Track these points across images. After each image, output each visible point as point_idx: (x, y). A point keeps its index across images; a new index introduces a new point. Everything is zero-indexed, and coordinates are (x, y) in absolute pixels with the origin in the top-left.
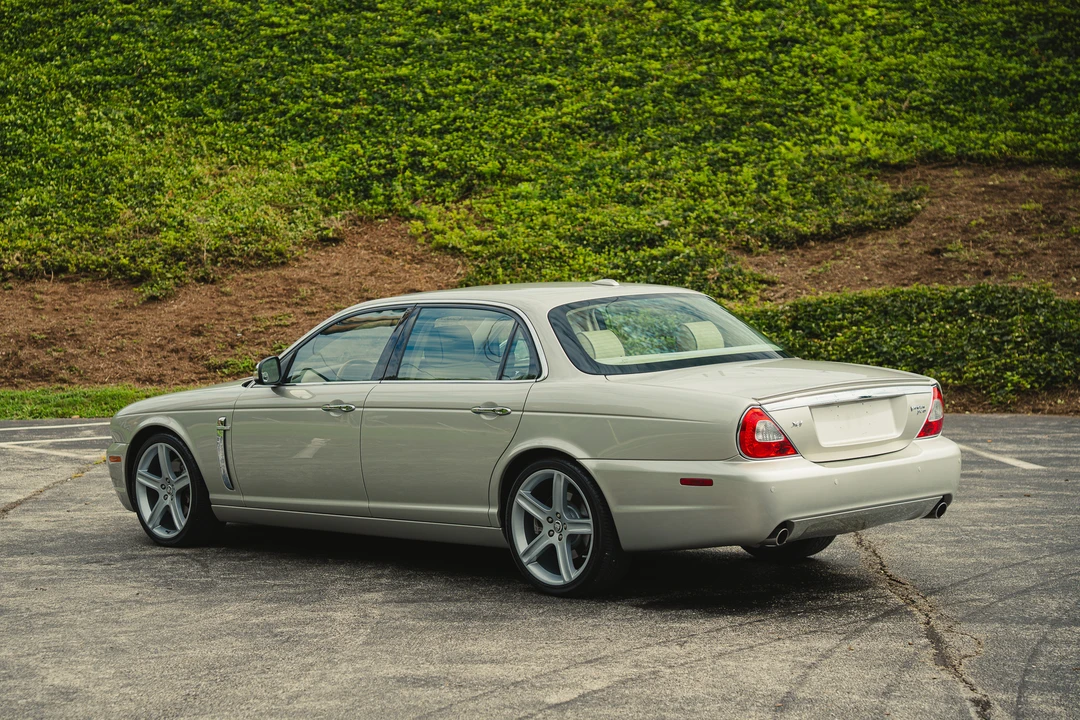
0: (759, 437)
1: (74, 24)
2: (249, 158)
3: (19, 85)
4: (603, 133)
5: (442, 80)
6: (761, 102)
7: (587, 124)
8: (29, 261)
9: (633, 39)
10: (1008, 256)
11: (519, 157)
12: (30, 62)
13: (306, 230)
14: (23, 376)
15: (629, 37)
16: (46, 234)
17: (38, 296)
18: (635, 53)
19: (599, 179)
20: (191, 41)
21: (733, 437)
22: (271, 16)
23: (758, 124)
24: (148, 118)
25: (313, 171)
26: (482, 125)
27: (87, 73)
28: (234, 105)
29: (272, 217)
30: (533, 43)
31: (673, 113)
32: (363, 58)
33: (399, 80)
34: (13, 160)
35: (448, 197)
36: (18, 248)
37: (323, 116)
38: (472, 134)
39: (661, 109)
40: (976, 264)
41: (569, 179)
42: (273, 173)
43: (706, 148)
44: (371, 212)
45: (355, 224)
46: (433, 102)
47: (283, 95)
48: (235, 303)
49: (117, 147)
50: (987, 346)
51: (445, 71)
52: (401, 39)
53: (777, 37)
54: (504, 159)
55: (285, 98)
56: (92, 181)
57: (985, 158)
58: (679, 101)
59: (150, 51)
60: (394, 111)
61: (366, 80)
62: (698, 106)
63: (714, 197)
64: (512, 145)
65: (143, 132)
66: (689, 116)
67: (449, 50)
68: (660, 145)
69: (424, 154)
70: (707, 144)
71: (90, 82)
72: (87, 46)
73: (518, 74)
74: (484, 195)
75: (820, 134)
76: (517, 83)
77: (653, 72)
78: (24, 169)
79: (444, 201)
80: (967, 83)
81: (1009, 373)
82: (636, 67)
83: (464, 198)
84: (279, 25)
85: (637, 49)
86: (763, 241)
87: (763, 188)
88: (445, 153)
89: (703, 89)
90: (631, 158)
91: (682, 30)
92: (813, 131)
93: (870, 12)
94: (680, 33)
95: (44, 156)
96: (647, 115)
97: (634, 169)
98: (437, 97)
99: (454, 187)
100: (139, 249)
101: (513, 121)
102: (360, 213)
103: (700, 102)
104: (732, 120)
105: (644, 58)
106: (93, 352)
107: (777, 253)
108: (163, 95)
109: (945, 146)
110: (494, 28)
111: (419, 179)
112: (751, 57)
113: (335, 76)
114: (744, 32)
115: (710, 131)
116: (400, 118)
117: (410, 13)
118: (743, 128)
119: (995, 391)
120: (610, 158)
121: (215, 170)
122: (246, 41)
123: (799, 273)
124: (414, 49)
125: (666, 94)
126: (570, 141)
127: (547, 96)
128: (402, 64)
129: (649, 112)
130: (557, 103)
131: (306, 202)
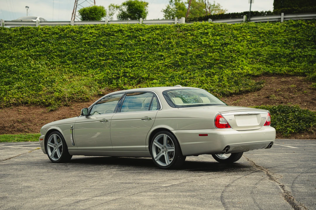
0: (220, 123)
1: (31, 40)
2: (79, 74)
3: (16, 55)
4: (176, 67)
5: (132, 54)
6: (219, 59)
7: (172, 65)
8: (17, 101)
9: (184, 43)
10: (287, 98)
11: (153, 73)
12: (19, 49)
13: (94, 92)
14: (15, 131)
15: (183, 43)
16: (22, 94)
17: (19, 110)
18: (185, 47)
19: (175, 79)
20: (63, 44)
21: (213, 123)
22: (85, 37)
23: (219, 65)
24: (51, 64)
25: (97, 77)
26: (143, 65)
27: (35, 52)
28: (75, 60)
29: (85, 89)
30: (157, 44)
31: (196, 62)
32: (110, 48)
33: (120, 54)
34: (14, 75)
35: (134, 84)
36: (14, 97)
37: (99, 63)
38: (140, 67)
39: (192, 61)
40: (279, 100)
41: (167, 79)
42: (85, 77)
43: (205, 71)
44: (113, 87)
45: (108, 91)
46: (130, 59)
47: (88, 57)
48: (75, 111)
49: (43, 71)
50: (282, 121)
51: (133, 51)
52: (121, 43)
53: (224, 43)
54: (149, 74)
55: (89, 58)
56: (35, 80)
57: (280, 74)
58: (197, 59)
59: (52, 46)
60: (119, 61)
61: (111, 53)
62: (202, 60)
63: (207, 83)
64: (151, 70)
65: (50, 67)
66: (200, 63)
67: (134, 46)
68: (192, 70)
69: (127, 73)
70: (205, 70)
71: (35, 54)
72: (35, 45)
73: (153, 52)
74: (144, 83)
75: (236, 67)
76: (153, 54)
77: (190, 52)
78: (17, 77)
79: (133, 85)
80: (275, 55)
81: (288, 128)
82: (185, 50)
83: (138, 84)
84: (88, 39)
85: (186, 46)
86: (221, 95)
87: (220, 81)
88: (133, 72)
89: (204, 56)
90: (184, 74)
91: (198, 41)
92: (233, 67)
93: (248, 37)
94: (197, 42)
95: (22, 73)
96: (188, 62)
97: (185, 76)
98: (131, 58)
99: (135, 81)
100: (48, 97)
101: (152, 64)
102: (110, 88)
103: (203, 59)
104: (211, 64)
105: (187, 48)
106: (35, 124)
107: (224, 98)
108: (56, 57)
109: (269, 71)
110: (146, 40)
111: (126, 79)
112: (216, 48)
113: (103, 52)
114: (215, 41)
115: (205, 67)
116: (121, 63)
117: (124, 36)
118: (215, 66)
119: (285, 133)
120: (178, 74)
121: (69, 77)
122: (79, 43)
123: (230, 103)
124: (124, 45)
125: (193, 57)
126: (167, 69)
127: (161, 58)
128: (121, 49)
129: (189, 62)
130: (164, 59)
131: (95, 85)
